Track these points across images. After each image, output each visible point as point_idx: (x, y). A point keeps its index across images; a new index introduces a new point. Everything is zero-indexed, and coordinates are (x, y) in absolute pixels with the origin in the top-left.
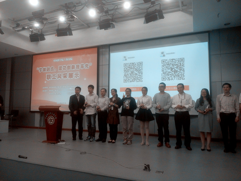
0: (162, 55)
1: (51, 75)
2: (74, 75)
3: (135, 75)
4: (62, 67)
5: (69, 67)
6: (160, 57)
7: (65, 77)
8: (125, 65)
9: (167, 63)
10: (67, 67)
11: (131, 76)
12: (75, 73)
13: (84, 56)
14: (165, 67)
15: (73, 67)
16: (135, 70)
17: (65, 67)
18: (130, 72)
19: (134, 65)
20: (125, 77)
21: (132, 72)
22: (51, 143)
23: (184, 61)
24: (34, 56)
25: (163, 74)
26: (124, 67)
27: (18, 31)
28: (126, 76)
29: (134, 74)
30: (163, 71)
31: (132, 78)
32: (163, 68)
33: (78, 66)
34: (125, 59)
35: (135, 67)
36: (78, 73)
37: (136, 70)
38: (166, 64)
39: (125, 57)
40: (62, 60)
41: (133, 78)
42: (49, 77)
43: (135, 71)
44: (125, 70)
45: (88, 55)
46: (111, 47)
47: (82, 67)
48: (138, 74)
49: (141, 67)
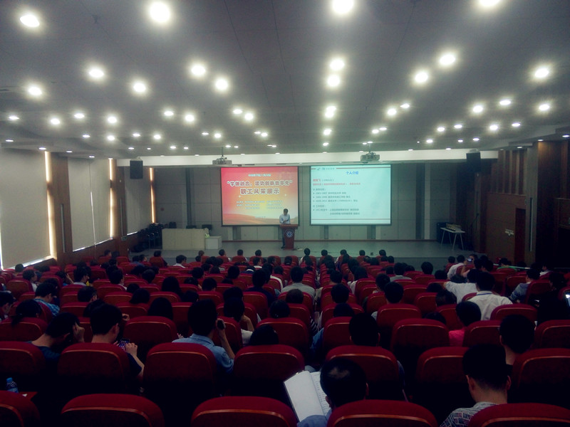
1: (247, 189)
2: (273, 191)
4: (260, 182)
7: (263, 192)
10: (265, 182)
12: (275, 189)
13: (283, 173)
15: (272, 183)
24: (222, 169)
33: (277, 183)
36: (278, 189)
45: (288, 173)
47: (282, 183)
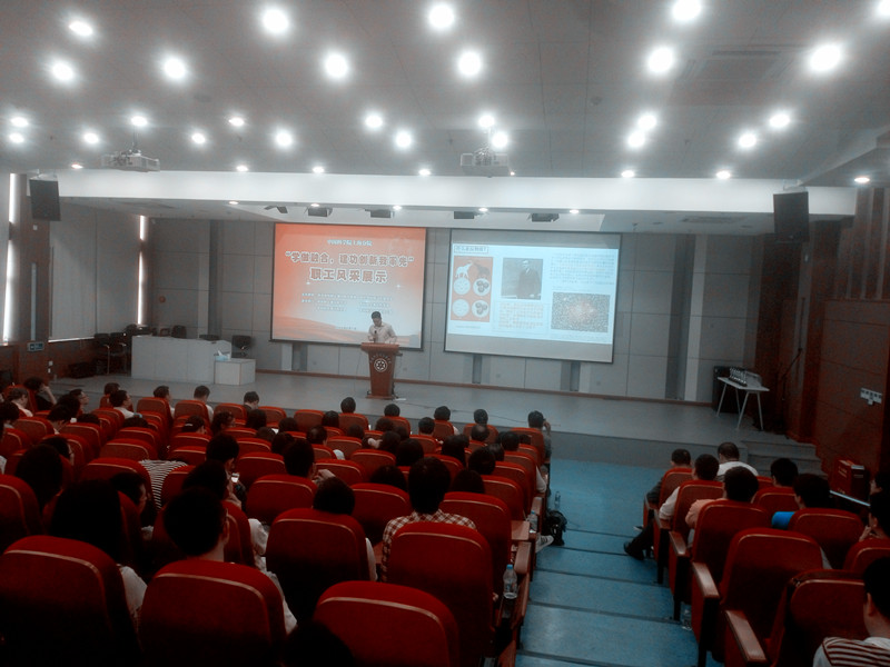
1: (323, 270)
2: (374, 276)
4: (349, 256)
5: (363, 259)
7: (355, 277)
10: (358, 257)
12: (378, 272)
13: (397, 240)
15: (373, 260)
17: (355, 257)
24: (278, 225)
33: (383, 260)
36: (384, 273)
40: (348, 243)
42: (316, 274)
45: (406, 241)
46: (455, 233)
47: (393, 262)
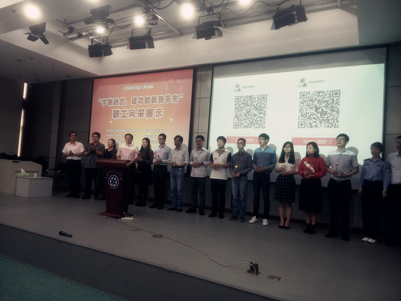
0: (302, 84)
1: (120, 111)
2: (154, 113)
3: (252, 117)
4: (137, 98)
5: (147, 99)
6: (298, 87)
7: (141, 115)
8: (237, 99)
9: (310, 99)
10: (144, 98)
11: (246, 118)
12: (157, 110)
14: (305, 104)
15: (154, 100)
16: (253, 108)
17: (142, 99)
18: (244, 112)
19: (252, 99)
20: (235, 119)
21: (248, 112)
22: (112, 217)
23: (339, 96)
24: (95, 80)
25: (301, 117)
26: (236, 103)
27: (72, 39)
28: (237, 118)
29: (251, 115)
30: (300, 111)
31: (247, 121)
32: (302, 105)
33: (161, 99)
34: (237, 89)
35: (254, 103)
36: (161, 109)
37: (255, 108)
38: (307, 99)
39: (238, 86)
40: (138, 87)
41: (249, 121)
42: (116, 114)
43: (253, 110)
44: (237, 108)
46: (216, 69)
47: (168, 100)
48: (258, 115)
49: (264, 104)
